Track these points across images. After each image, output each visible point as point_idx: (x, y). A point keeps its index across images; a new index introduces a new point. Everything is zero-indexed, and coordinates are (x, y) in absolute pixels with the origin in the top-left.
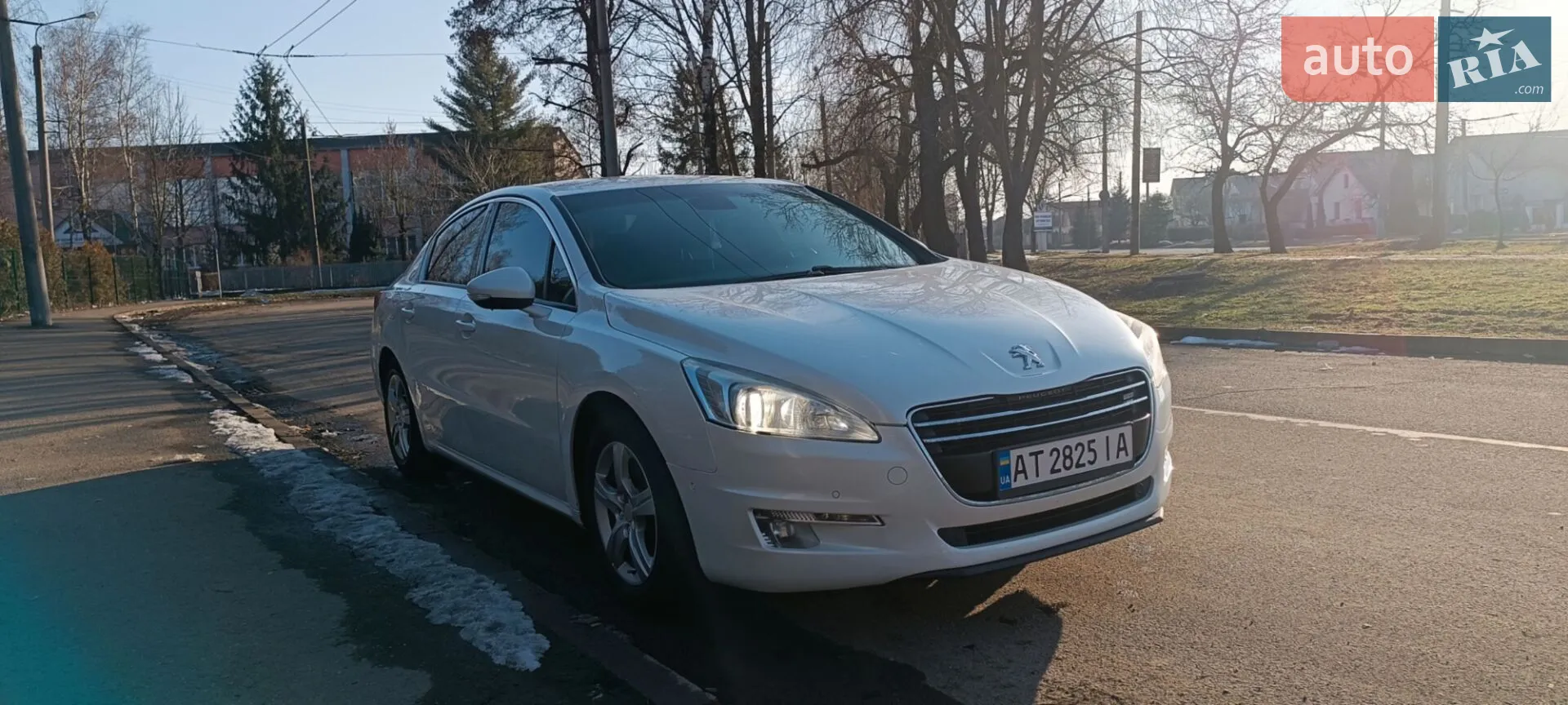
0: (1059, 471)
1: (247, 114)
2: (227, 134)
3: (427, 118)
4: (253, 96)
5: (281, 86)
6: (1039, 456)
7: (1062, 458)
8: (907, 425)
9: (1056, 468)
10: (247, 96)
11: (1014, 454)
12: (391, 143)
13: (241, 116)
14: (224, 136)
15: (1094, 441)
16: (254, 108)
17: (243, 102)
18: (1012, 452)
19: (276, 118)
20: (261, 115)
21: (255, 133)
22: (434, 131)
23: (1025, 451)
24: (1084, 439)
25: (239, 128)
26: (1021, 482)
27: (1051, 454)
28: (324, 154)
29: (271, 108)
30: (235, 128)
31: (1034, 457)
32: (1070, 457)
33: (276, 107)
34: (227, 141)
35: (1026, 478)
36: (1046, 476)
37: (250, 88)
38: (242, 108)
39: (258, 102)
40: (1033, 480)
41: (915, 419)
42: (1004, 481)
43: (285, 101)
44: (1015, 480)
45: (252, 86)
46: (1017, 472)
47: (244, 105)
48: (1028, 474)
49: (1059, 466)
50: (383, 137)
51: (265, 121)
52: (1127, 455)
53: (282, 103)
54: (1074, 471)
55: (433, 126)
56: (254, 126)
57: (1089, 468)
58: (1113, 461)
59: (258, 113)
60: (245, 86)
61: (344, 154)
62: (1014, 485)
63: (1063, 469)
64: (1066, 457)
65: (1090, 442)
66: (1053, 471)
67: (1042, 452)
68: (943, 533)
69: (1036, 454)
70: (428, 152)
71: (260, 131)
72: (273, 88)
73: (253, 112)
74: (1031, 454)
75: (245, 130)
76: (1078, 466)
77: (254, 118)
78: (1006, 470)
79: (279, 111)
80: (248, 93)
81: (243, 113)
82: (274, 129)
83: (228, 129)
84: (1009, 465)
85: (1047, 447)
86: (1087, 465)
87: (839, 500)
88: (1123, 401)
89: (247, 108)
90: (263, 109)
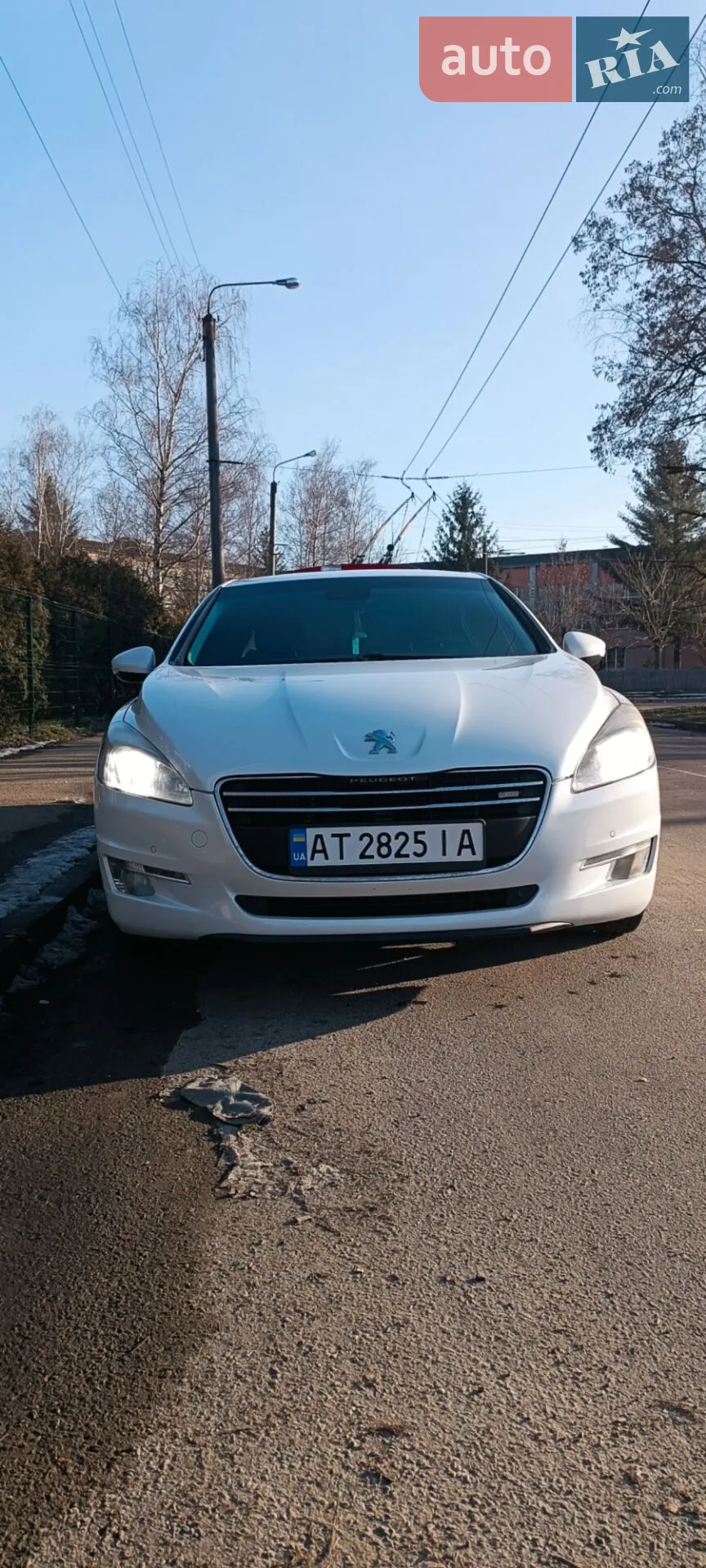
0: (372, 857)
1: (446, 535)
2: (428, 554)
3: (610, 533)
4: (453, 518)
5: (476, 509)
6: (344, 839)
7: (375, 844)
8: (214, 793)
9: (367, 853)
10: (447, 519)
11: (312, 833)
12: (562, 559)
13: (441, 537)
14: (425, 555)
15: (423, 833)
16: (452, 529)
17: (444, 524)
18: (309, 830)
19: (470, 538)
20: (458, 536)
21: (451, 553)
22: (617, 547)
23: (326, 832)
24: (410, 829)
25: (439, 547)
26: (319, 861)
27: (361, 839)
28: (507, 571)
29: (467, 529)
30: (436, 548)
31: (337, 839)
32: (387, 845)
33: (471, 529)
34: (428, 561)
35: (327, 858)
36: (352, 859)
37: (450, 512)
38: (442, 530)
39: (456, 524)
40: (334, 861)
41: (223, 789)
42: (297, 858)
43: (479, 523)
44: (312, 858)
45: (453, 510)
46: (315, 851)
47: (444, 528)
48: (328, 853)
49: (372, 851)
50: (556, 555)
51: (461, 542)
52: (474, 853)
53: (477, 524)
54: (392, 860)
55: (615, 541)
56: (451, 546)
57: (413, 860)
58: (452, 856)
59: (455, 535)
60: (447, 510)
61: (533, 570)
62: (310, 863)
63: (376, 856)
64: (381, 845)
65: (416, 834)
66: (362, 856)
67: (348, 835)
68: (239, 899)
69: (341, 836)
70: (605, 567)
71: (456, 551)
72: (470, 510)
73: (452, 533)
74: (333, 836)
75: (443, 550)
76: (398, 855)
77: (452, 539)
78: (302, 847)
79: (473, 532)
80: (449, 515)
81: (443, 534)
82: (467, 548)
83: (429, 548)
84: (305, 843)
85: (355, 831)
86: (411, 855)
87: (154, 855)
88: (497, 798)
89: (447, 530)
90: (460, 531)
